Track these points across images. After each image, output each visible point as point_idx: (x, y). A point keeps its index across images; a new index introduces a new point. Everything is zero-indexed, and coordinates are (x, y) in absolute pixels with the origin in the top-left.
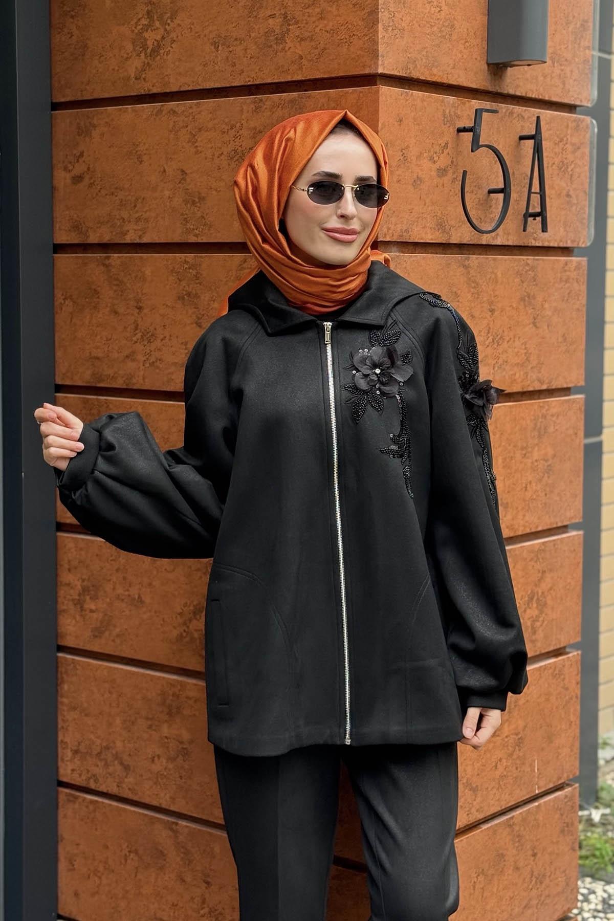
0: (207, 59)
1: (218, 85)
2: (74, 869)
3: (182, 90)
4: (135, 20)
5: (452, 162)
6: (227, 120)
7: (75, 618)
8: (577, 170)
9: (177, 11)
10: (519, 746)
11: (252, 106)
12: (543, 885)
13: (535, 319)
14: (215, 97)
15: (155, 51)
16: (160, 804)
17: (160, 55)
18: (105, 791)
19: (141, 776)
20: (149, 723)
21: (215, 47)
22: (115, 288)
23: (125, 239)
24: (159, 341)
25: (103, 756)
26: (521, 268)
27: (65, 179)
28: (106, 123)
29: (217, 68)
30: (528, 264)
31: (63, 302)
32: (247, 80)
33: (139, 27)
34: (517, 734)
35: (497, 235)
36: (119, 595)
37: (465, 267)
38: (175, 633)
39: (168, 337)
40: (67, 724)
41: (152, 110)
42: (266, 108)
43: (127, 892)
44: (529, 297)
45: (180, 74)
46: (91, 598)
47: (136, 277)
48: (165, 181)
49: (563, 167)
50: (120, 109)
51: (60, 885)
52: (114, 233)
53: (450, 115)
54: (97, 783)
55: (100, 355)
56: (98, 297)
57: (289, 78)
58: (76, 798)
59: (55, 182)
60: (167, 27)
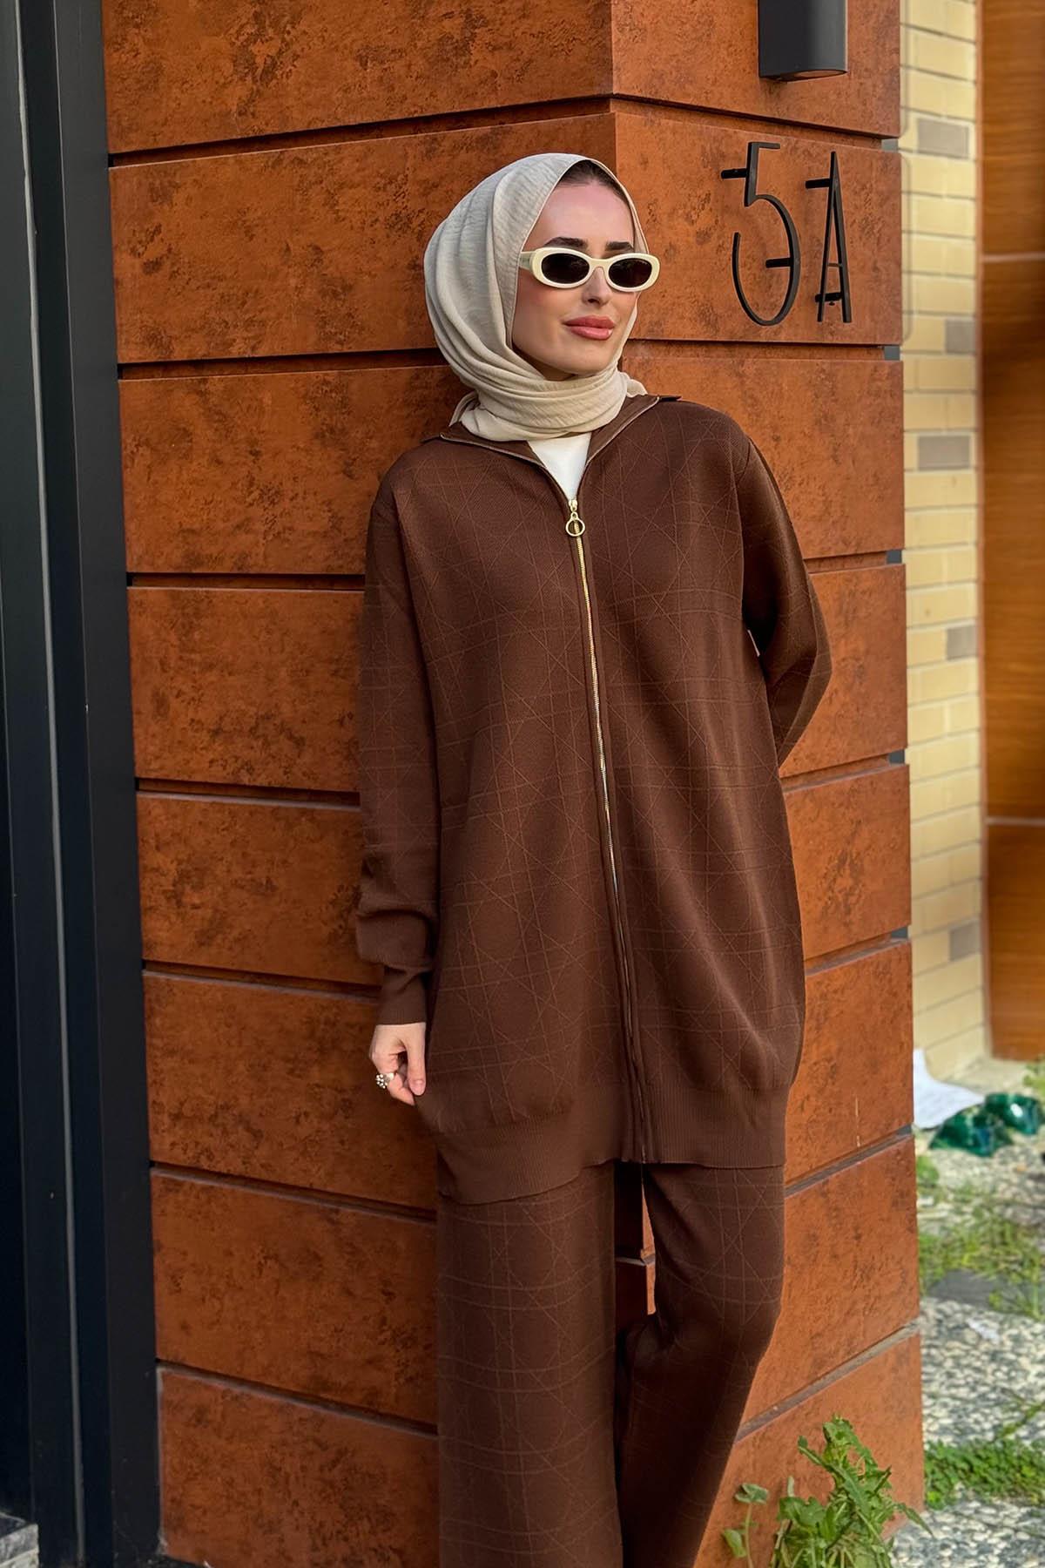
0: (349, 81)
1: (367, 120)
2: (180, 1291)
3: (312, 128)
4: (236, 28)
5: (717, 221)
6: (382, 171)
7: (167, 918)
8: (886, 230)
9: (300, 13)
10: (832, 1077)
11: (422, 148)
12: (872, 1283)
13: (835, 450)
14: (361, 137)
15: (269, 72)
16: (311, 1184)
17: (276, 78)
18: (225, 1171)
19: (281, 1144)
20: (290, 1066)
21: (361, 65)
22: (215, 425)
23: (230, 353)
24: (287, 501)
25: (220, 1120)
26: (814, 377)
27: (133, 266)
28: (195, 180)
29: (365, 94)
30: (823, 371)
31: (135, 450)
32: (412, 110)
33: (242, 38)
34: (829, 1060)
35: (781, 327)
36: (236, 881)
37: (740, 375)
38: (326, 930)
39: (301, 495)
40: (162, 1076)
41: (266, 159)
42: (443, 151)
43: (264, 1317)
44: (826, 420)
45: (308, 104)
46: (193, 887)
47: (249, 407)
48: (290, 263)
49: (867, 227)
50: (216, 161)
51: (158, 1314)
52: (212, 344)
53: (712, 153)
54: (211, 1160)
55: (196, 526)
56: (191, 441)
57: (477, 106)
58: (180, 1184)
59: (116, 273)
60: (286, 36)
